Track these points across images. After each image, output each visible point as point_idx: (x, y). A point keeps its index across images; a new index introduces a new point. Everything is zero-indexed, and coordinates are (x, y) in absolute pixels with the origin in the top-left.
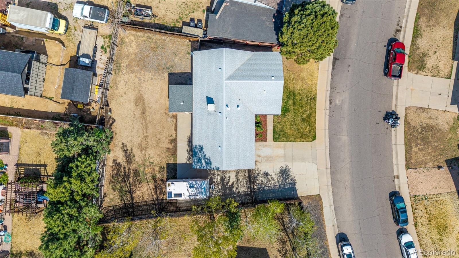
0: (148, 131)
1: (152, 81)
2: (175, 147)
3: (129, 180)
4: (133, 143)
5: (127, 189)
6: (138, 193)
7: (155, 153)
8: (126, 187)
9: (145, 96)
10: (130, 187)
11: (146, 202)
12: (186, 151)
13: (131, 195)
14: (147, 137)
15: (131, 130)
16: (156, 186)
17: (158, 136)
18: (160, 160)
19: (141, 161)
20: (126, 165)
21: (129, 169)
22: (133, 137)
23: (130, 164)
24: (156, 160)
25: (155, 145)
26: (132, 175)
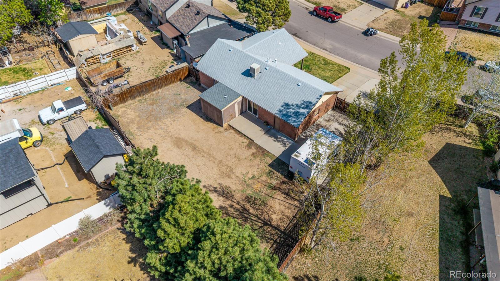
0: (216, 157)
1: (176, 121)
2: (257, 148)
3: (250, 213)
4: (212, 178)
5: (260, 224)
6: (274, 217)
7: (245, 168)
8: (256, 223)
9: (182, 136)
10: (259, 218)
11: (294, 217)
12: (274, 142)
13: (271, 225)
14: (221, 162)
15: (197, 170)
16: (285, 194)
17: (232, 153)
18: (258, 169)
19: (240, 186)
20: (229, 202)
21: (238, 203)
22: (207, 173)
23: (233, 198)
24: (254, 171)
25: (237, 162)
26: (248, 206)
